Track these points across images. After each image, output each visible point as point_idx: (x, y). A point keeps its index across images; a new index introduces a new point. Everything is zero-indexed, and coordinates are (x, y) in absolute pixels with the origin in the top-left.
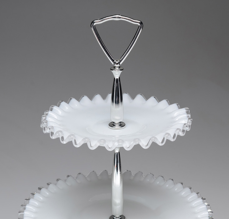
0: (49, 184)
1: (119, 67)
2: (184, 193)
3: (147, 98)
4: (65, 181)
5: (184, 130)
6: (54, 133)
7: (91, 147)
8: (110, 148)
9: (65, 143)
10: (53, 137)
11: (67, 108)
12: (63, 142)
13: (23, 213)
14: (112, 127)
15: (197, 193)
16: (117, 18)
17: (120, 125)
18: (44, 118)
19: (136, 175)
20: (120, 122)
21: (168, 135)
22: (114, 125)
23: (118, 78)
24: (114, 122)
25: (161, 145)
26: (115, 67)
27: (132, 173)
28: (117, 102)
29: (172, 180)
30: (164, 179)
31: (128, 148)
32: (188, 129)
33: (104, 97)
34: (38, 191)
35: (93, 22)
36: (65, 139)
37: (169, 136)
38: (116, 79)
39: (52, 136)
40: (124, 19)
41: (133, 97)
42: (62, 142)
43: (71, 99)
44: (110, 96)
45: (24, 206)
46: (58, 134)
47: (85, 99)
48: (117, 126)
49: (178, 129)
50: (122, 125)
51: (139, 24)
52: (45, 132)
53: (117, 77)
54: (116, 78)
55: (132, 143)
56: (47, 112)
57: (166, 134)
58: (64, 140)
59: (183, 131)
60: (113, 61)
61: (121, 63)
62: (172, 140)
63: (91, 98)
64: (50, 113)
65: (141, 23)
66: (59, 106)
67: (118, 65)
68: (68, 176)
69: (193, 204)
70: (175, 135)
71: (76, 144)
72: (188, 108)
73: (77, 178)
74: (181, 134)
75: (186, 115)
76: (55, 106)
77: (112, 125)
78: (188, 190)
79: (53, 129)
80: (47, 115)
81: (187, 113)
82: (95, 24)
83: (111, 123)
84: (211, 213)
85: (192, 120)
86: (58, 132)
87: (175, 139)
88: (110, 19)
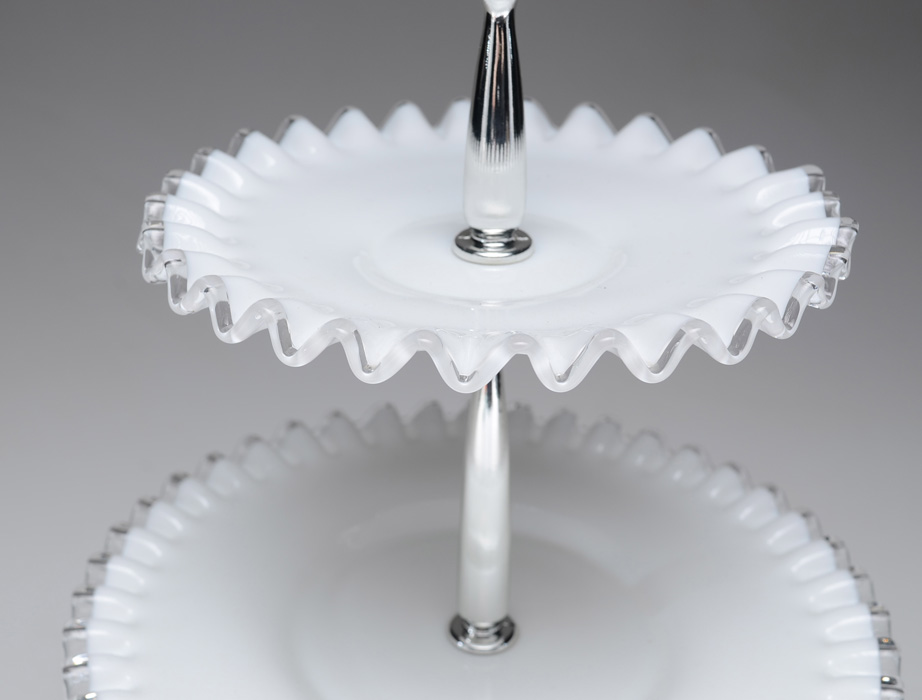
3: (618, 121)
5: (833, 280)
6: (189, 286)
7: (366, 368)
8: (462, 379)
9: (235, 338)
10: (184, 307)
11: (271, 161)
12: (230, 336)
14: (472, 252)
17: (508, 245)
18: (156, 206)
20: (509, 233)
21: (768, 311)
22: (479, 245)
23: (506, 14)
24: (478, 232)
25: (726, 359)
31: (561, 379)
33: (435, 116)
34: (169, 488)
36: (235, 319)
38: (493, 21)
39: (176, 296)
42: (222, 336)
43: (291, 121)
44: (462, 111)
46: (200, 296)
48: (493, 250)
49: (807, 276)
50: (516, 243)
52: (149, 276)
53: (500, 9)
54: (494, 16)
56: (175, 181)
57: (754, 305)
58: (235, 321)
59: (828, 283)
64: (188, 182)
66: (234, 152)
71: (288, 347)
72: (817, 170)
74: (820, 300)
75: (817, 202)
77: (471, 242)
79: (185, 263)
83: (466, 232)
85: (857, 227)
87: (796, 326)
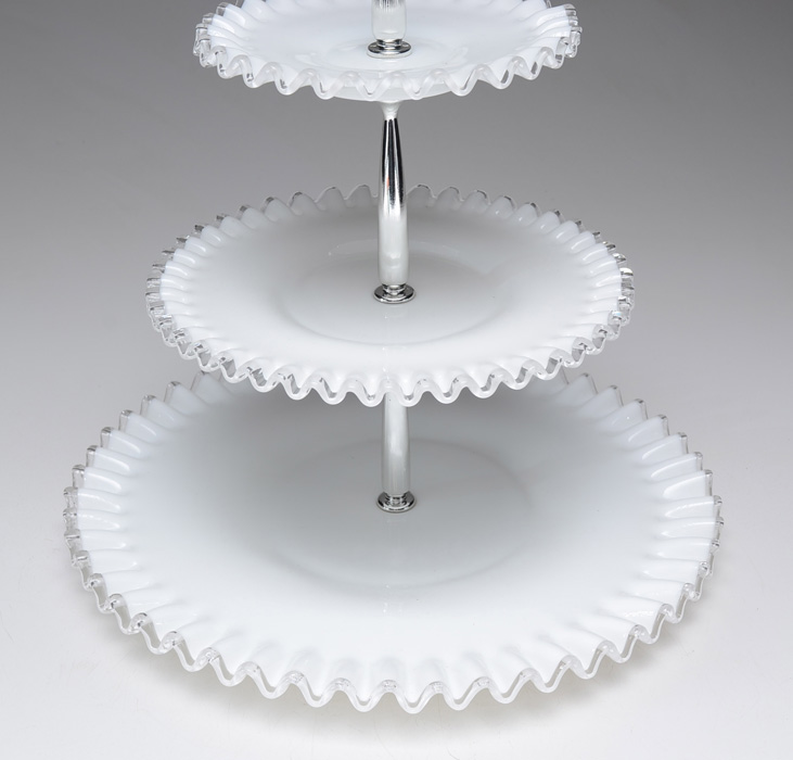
0: (222, 218)
2: (560, 234)
4: (263, 211)
5: (561, 55)
7: (322, 92)
8: (370, 94)
11: (261, 11)
12: (252, 85)
13: (157, 282)
14: (378, 52)
15: (595, 234)
17: (397, 48)
18: (202, 30)
19: (440, 196)
20: (398, 41)
21: (519, 62)
22: (382, 49)
24: (381, 42)
25: (500, 86)
27: (432, 192)
29: (533, 205)
30: (513, 205)
31: (417, 93)
32: (569, 52)
34: (195, 232)
36: (255, 76)
37: (521, 65)
39: (222, 70)
42: (248, 84)
45: (160, 266)
46: (236, 65)
48: (390, 51)
49: (543, 49)
50: (401, 47)
52: (204, 64)
55: (427, 80)
56: (209, 19)
57: (513, 60)
58: (254, 79)
59: (558, 57)
62: (530, 77)
64: (217, 19)
66: (240, 6)
68: (270, 200)
69: (585, 258)
70: (535, 66)
71: (283, 86)
72: (572, 7)
73: (291, 204)
74: (554, 64)
75: (566, 22)
76: (231, 6)
77: (378, 47)
78: (571, 226)
79: (226, 52)
80: (210, 23)
81: (570, 15)
83: (374, 43)
84: (627, 277)
86: (237, 59)
87: (538, 72)
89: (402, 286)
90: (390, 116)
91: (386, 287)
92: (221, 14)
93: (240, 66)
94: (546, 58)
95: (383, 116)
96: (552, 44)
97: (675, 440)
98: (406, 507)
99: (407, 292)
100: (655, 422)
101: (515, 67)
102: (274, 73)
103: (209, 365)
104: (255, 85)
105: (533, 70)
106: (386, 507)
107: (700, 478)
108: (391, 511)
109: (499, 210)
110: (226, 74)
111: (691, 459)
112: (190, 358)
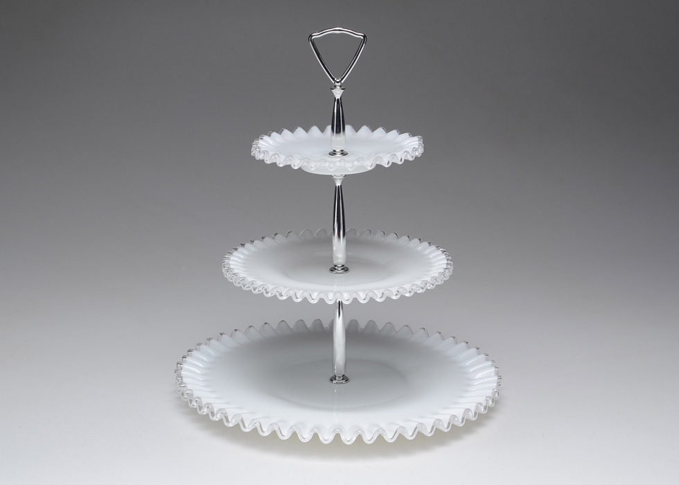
1: (341, 86)
2: (420, 248)
3: (373, 129)
4: (274, 238)
14: (333, 155)
16: (337, 30)
18: (255, 145)
20: (342, 151)
21: (395, 156)
22: (335, 154)
24: (335, 151)
25: (387, 166)
26: (335, 86)
28: (338, 131)
29: (407, 235)
32: (418, 154)
33: (323, 129)
35: (311, 36)
38: (336, 99)
40: (346, 31)
41: (357, 129)
44: (329, 127)
47: (300, 131)
48: (338, 155)
49: (405, 152)
50: (343, 153)
51: (362, 38)
52: (257, 158)
53: (338, 97)
55: (355, 162)
56: (257, 141)
59: (412, 156)
60: (333, 79)
61: (342, 82)
62: (400, 163)
63: (307, 130)
64: (260, 141)
65: (364, 36)
67: (339, 84)
73: (287, 236)
74: (410, 159)
75: (417, 142)
76: (265, 136)
77: (333, 153)
78: (425, 244)
81: (420, 140)
82: (313, 37)
83: (332, 151)
88: (329, 32)
89: (343, 266)
90: (338, 184)
91: (335, 266)
92: (262, 139)
93: (275, 158)
94: (406, 155)
95: (335, 184)
96: (410, 150)
97: (482, 356)
98: (344, 381)
99: (345, 269)
100: (473, 350)
101: (393, 158)
102: (290, 160)
103: (257, 290)
104: (281, 166)
105: (401, 160)
106: (334, 382)
107: (493, 369)
108: (337, 383)
109: (391, 238)
110: (268, 162)
111: (489, 363)
112: (248, 289)
